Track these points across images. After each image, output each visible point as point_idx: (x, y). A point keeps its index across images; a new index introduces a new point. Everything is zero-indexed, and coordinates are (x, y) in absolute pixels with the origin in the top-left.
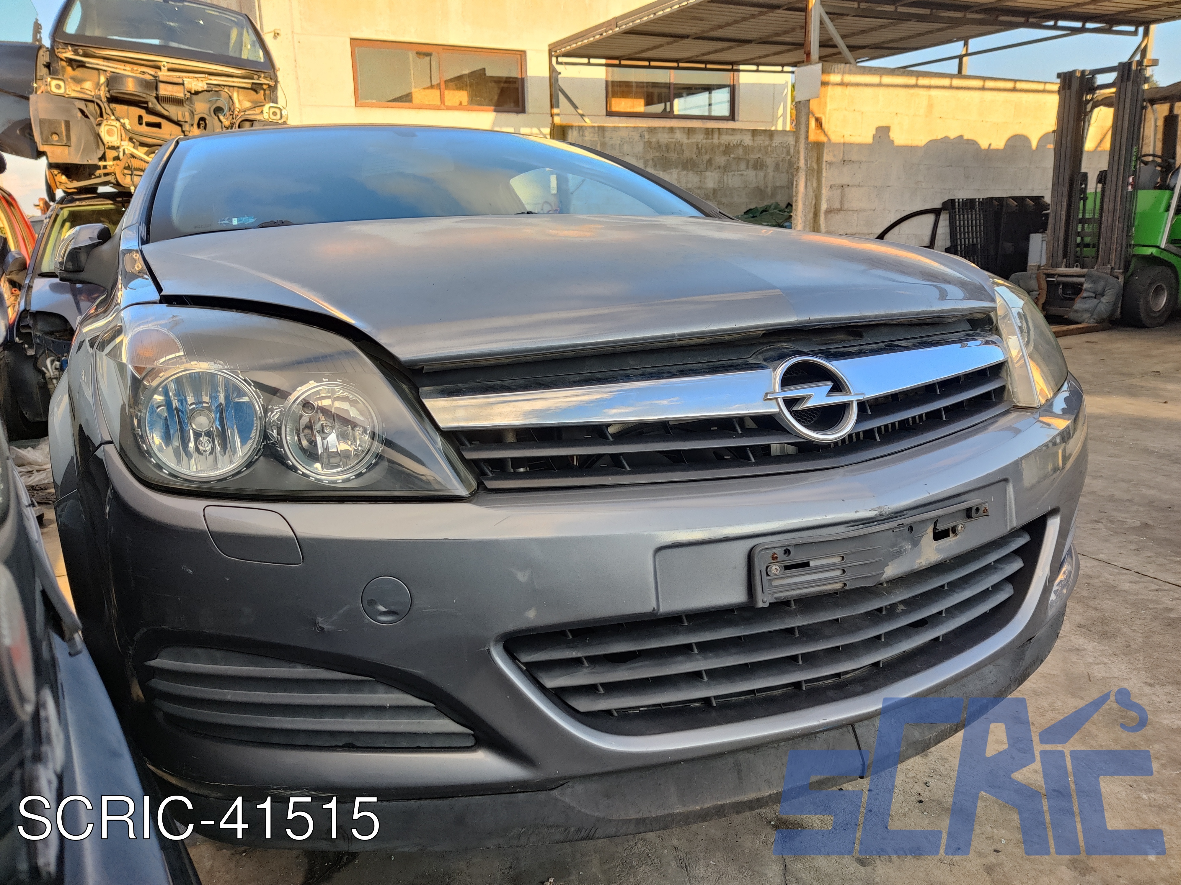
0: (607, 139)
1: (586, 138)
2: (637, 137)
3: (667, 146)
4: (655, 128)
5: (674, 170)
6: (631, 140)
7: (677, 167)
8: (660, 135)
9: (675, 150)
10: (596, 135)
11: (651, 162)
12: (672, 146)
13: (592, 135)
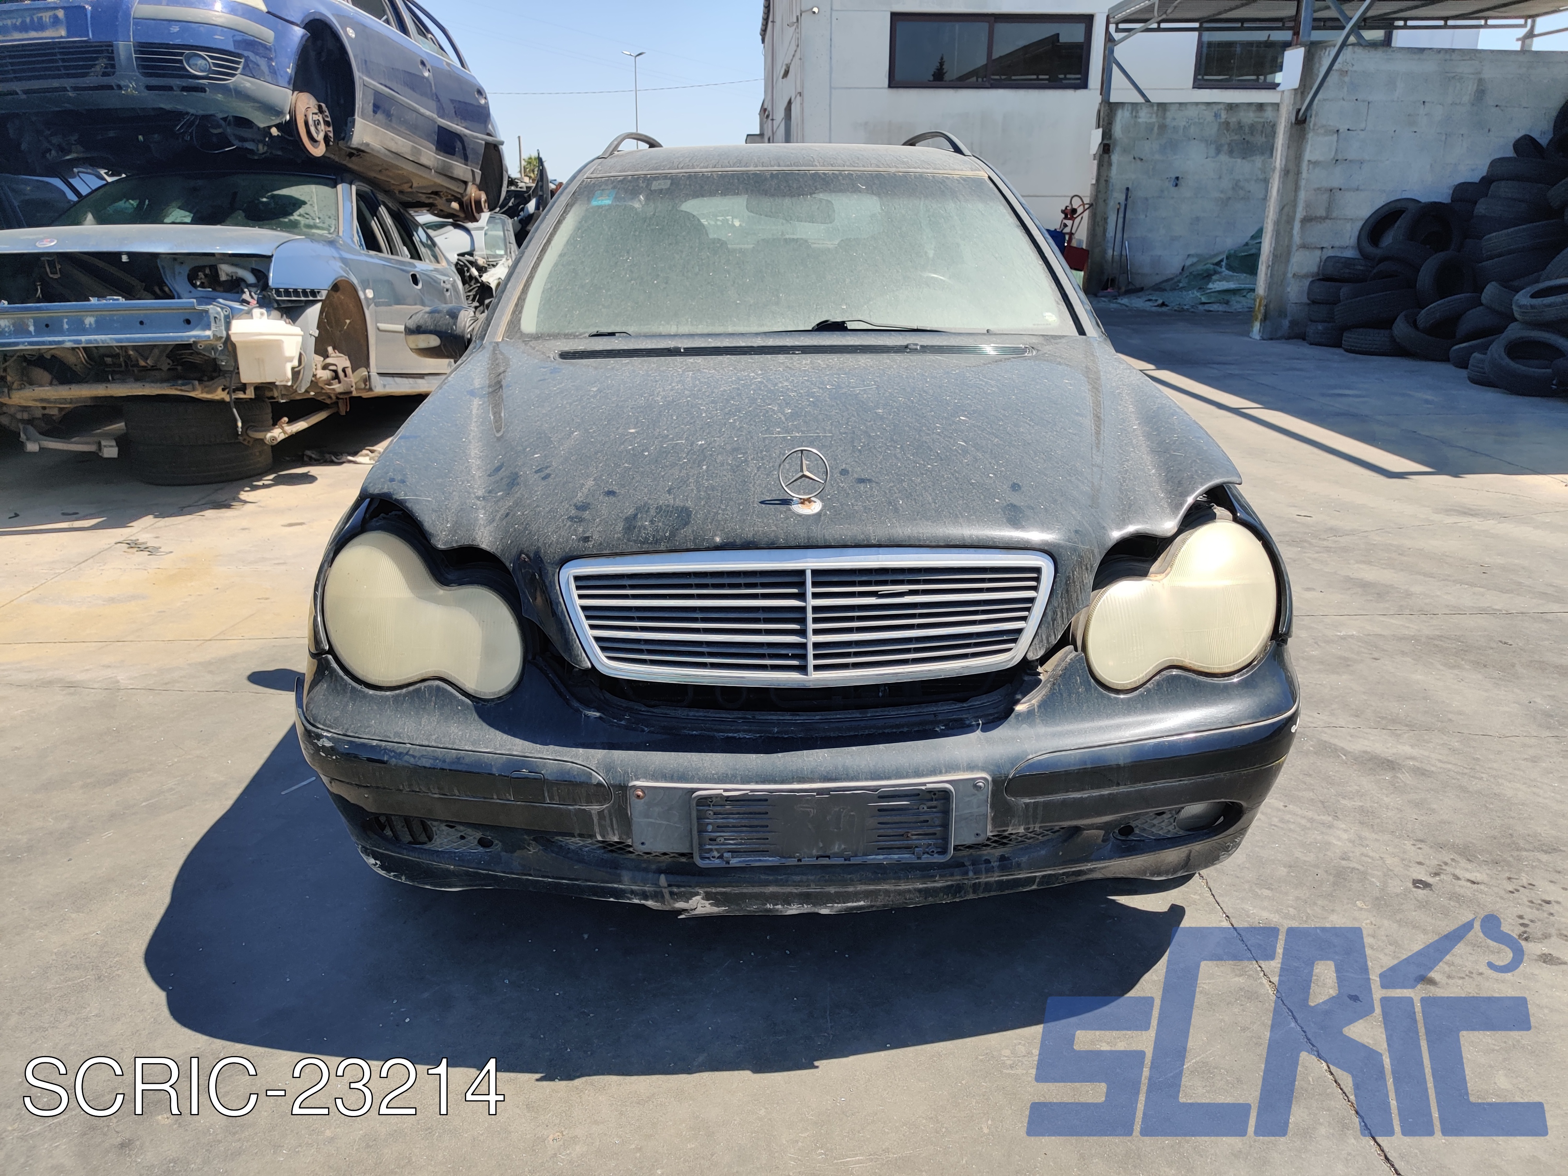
0: (1168, 121)
1: (1140, 120)
2: (1209, 116)
3: (1252, 128)
4: (1237, 105)
5: (1258, 157)
6: (1201, 121)
7: (1262, 154)
8: (1242, 114)
9: (1262, 132)
10: (1154, 116)
11: (1226, 147)
12: (1260, 127)
13: (1149, 115)
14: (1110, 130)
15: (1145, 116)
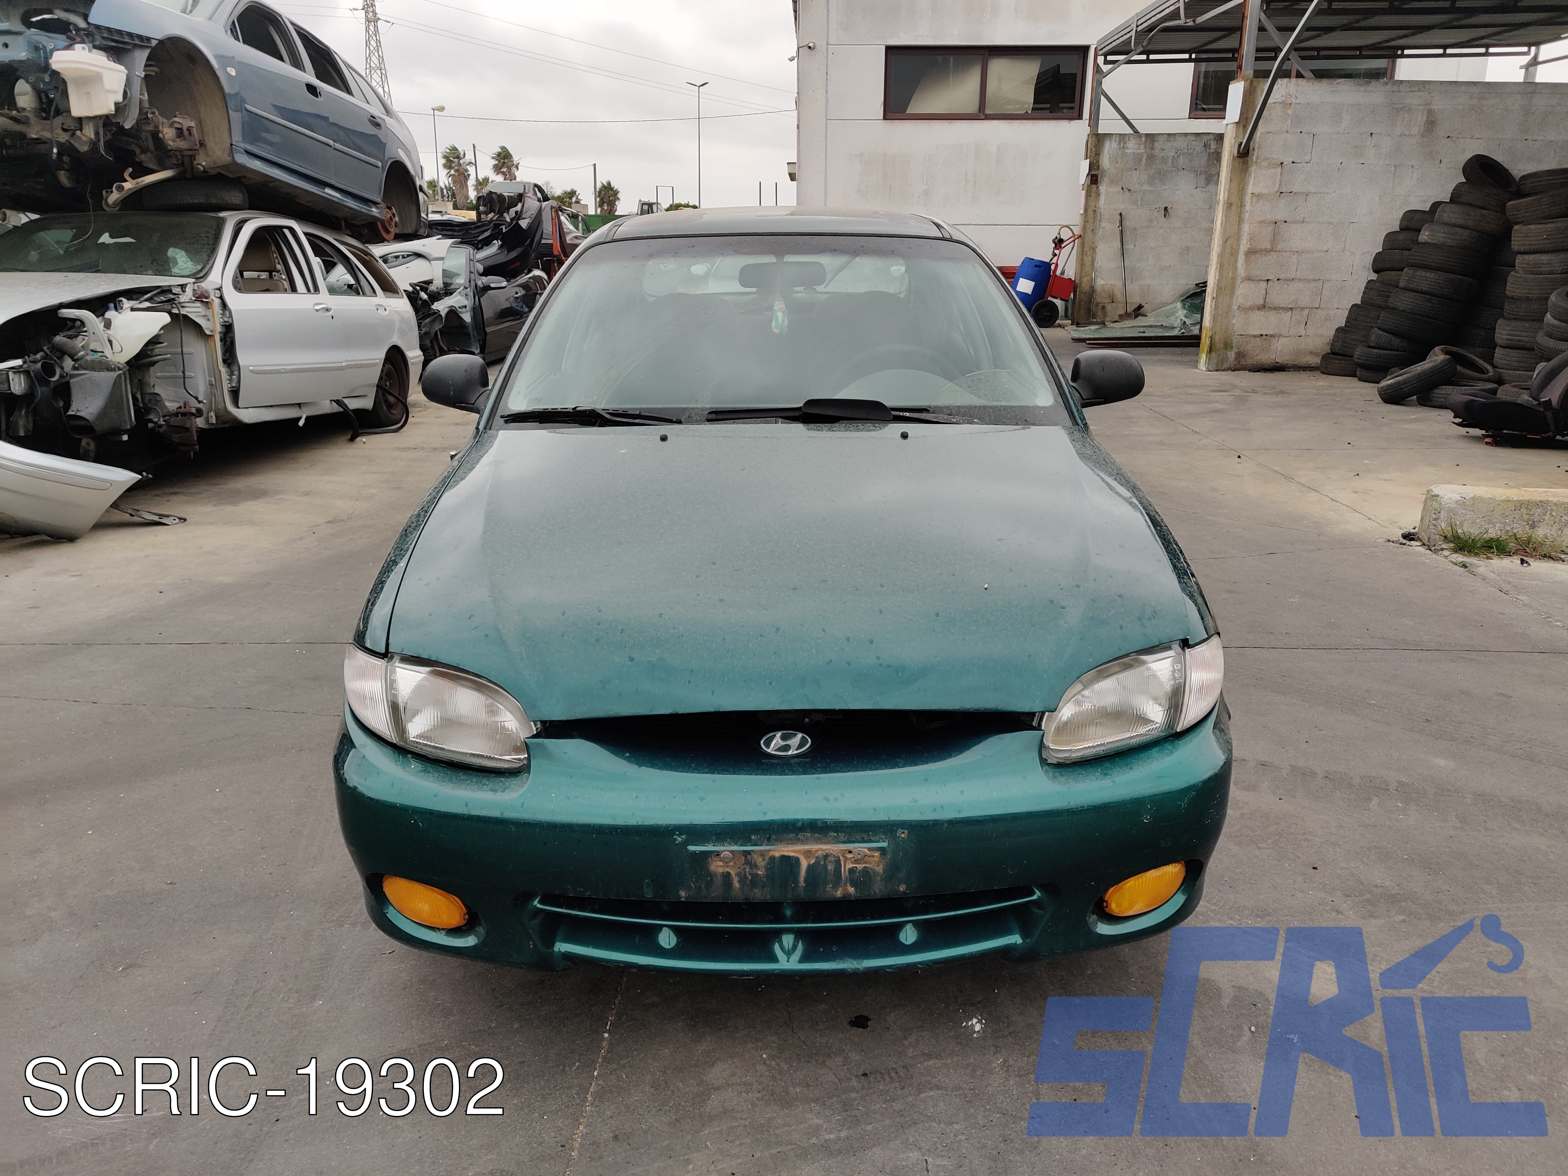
0: (1157, 152)
2: (1198, 146)
10: (1142, 147)
13: (1137, 146)
14: (1098, 161)
15: (1132, 146)
